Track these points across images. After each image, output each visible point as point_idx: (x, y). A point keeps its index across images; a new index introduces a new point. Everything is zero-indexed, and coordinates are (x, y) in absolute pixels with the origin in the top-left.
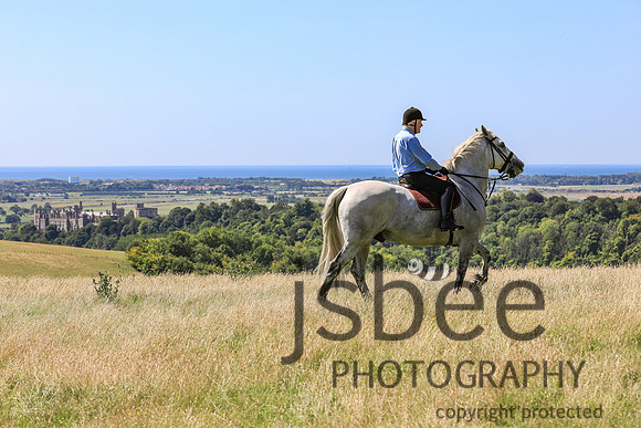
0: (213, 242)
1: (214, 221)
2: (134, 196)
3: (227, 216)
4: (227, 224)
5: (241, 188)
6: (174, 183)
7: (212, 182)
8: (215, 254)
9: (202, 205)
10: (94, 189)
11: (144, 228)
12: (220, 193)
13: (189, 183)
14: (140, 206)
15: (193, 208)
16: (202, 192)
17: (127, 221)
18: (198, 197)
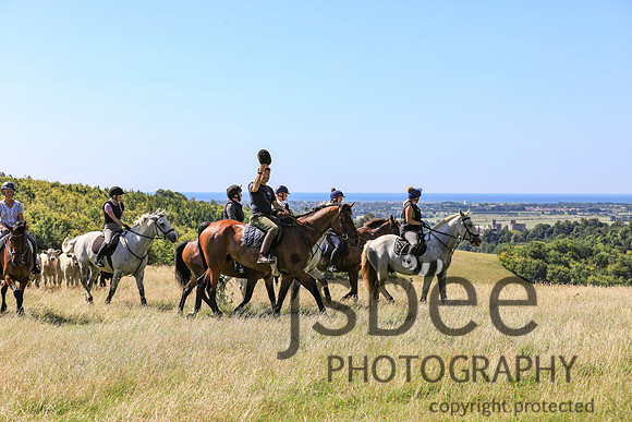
0: (563, 250)
1: (569, 234)
2: (511, 215)
3: (577, 230)
4: (577, 236)
5: (591, 211)
6: (540, 206)
7: (569, 205)
9: (559, 222)
10: (482, 209)
11: (516, 238)
12: (575, 214)
13: (552, 206)
14: (513, 222)
15: (552, 224)
16: (562, 213)
17: (503, 233)
18: (558, 216)
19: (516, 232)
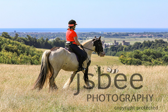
0: (148, 54)
1: (149, 47)
2: (122, 38)
3: (153, 45)
4: (153, 48)
5: (158, 36)
6: (136, 34)
7: (149, 33)
8: (149, 58)
9: (145, 41)
10: (109, 35)
11: (125, 49)
12: (151, 37)
13: (141, 34)
14: (124, 41)
16: (145, 37)
17: (119, 46)
19: (125, 46)
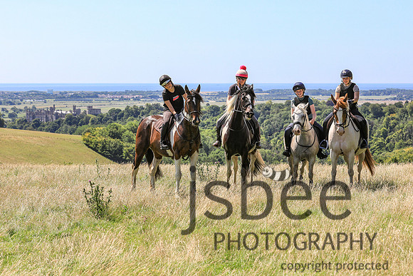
1: (136, 117)
2: (86, 101)
5: (151, 97)
6: (111, 93)
7: (134, 93)
9: (128, 107)
10: (62, 97)
11: (93, 121)
12: (139, 100)
13: (120, 94)
14: (90, 107)
15: (123, 109)
16: (128, 99)
17: (83, 116)
18: (125, 102)
